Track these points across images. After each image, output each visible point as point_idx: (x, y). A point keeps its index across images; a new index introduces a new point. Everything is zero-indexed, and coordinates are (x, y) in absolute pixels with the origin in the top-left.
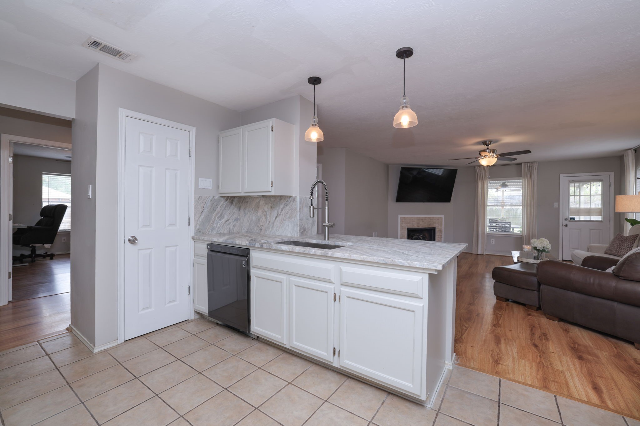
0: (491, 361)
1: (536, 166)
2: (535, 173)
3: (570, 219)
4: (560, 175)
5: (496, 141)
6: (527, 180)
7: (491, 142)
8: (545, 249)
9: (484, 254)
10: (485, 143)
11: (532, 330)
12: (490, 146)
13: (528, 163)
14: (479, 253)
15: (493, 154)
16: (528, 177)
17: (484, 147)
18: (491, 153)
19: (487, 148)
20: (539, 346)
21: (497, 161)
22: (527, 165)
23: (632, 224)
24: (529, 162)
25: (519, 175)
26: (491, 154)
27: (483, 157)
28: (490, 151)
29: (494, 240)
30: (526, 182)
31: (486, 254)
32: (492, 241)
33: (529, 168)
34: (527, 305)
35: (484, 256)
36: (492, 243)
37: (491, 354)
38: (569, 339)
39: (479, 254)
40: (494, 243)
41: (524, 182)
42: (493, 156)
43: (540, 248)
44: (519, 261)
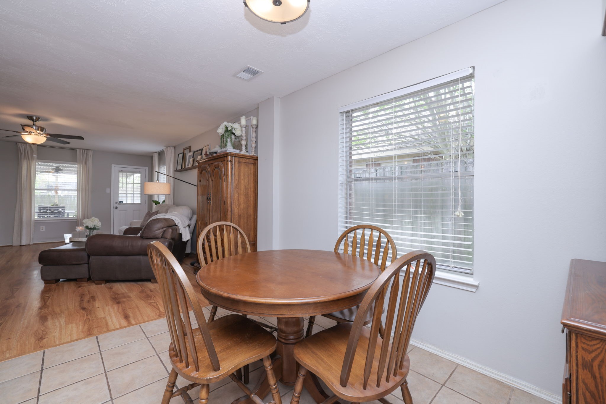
0: (35, 340)
1: (91, 153)
2: (90, 160)
3: (119, 202)
4: (112, 165)
5: (46, 120)
6: (82, 166)
7: (38, 119)
8: (96, 227)
9: (31, 244)
10: (30, 118)
11: (81, 298)
12: (37, 123)
13: (83, 150)
14: (24, 243)
15: (41, 133)
16: (83, 164)
17: (31, 123)
18: (38, 130)
19: (34, 124)
20: (87, 308)
21: (45, 141)
22: (82, 151)
23: (156, 204)
24: (85, 149)
25: (74, 160)
26: (38, 132)
27: (28, 133)
28: (37, 128)
29: (44, 227)
30: (82, 168)
31: (34, 244)
32: (41, 229)
33: (85, 155)
34: (78, 279)
35: (31, 246)
36: (41, 230)
37: (34, 335)
38: (112, 293)
39: (22, 245)
40: (44, 230)
41: (79, 167)
42: (42, 134)
43: (91, 227)
44: (71, 242)
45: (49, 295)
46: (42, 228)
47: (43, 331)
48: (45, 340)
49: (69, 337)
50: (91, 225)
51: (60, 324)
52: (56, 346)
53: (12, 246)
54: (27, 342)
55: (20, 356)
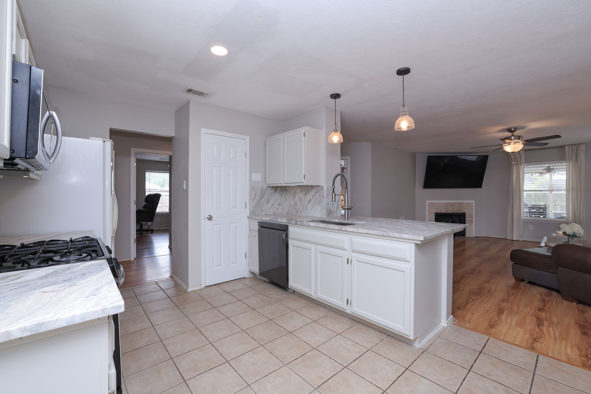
0: (487, 325)
1: (583, 148)
2: (582, 155)
5: (522, 128)
6: (571, 163)
7: (516, 129)
9: (521, 240)
10: (508, 130)
12: (516, 133)
14: (515, 238)
17: (509, 134)
18: (516, 139)
19: (512, 135)
22: (572, 147)
27: (508, 144)
28: (515, 137)
30: (571, 165)
31: (523, 241)
33: (575, 151)
35: (521, 242)
36: (530, 229)
37: (488, 321)
39: (514, 240)
40: (532, 229)
41: (568, 165)
42: (519, 142)
43: (570, 234)
44: (546, 246)
45: (514, 292)
46: (531, 227)
47: (496, 321)
48: (494, 329)
49: (513, 339)
50: (569, 231)
51: (511, 322)
52: (499, 339)
53: (506, 239)
54: (482, 324)
55: (473, 331)
